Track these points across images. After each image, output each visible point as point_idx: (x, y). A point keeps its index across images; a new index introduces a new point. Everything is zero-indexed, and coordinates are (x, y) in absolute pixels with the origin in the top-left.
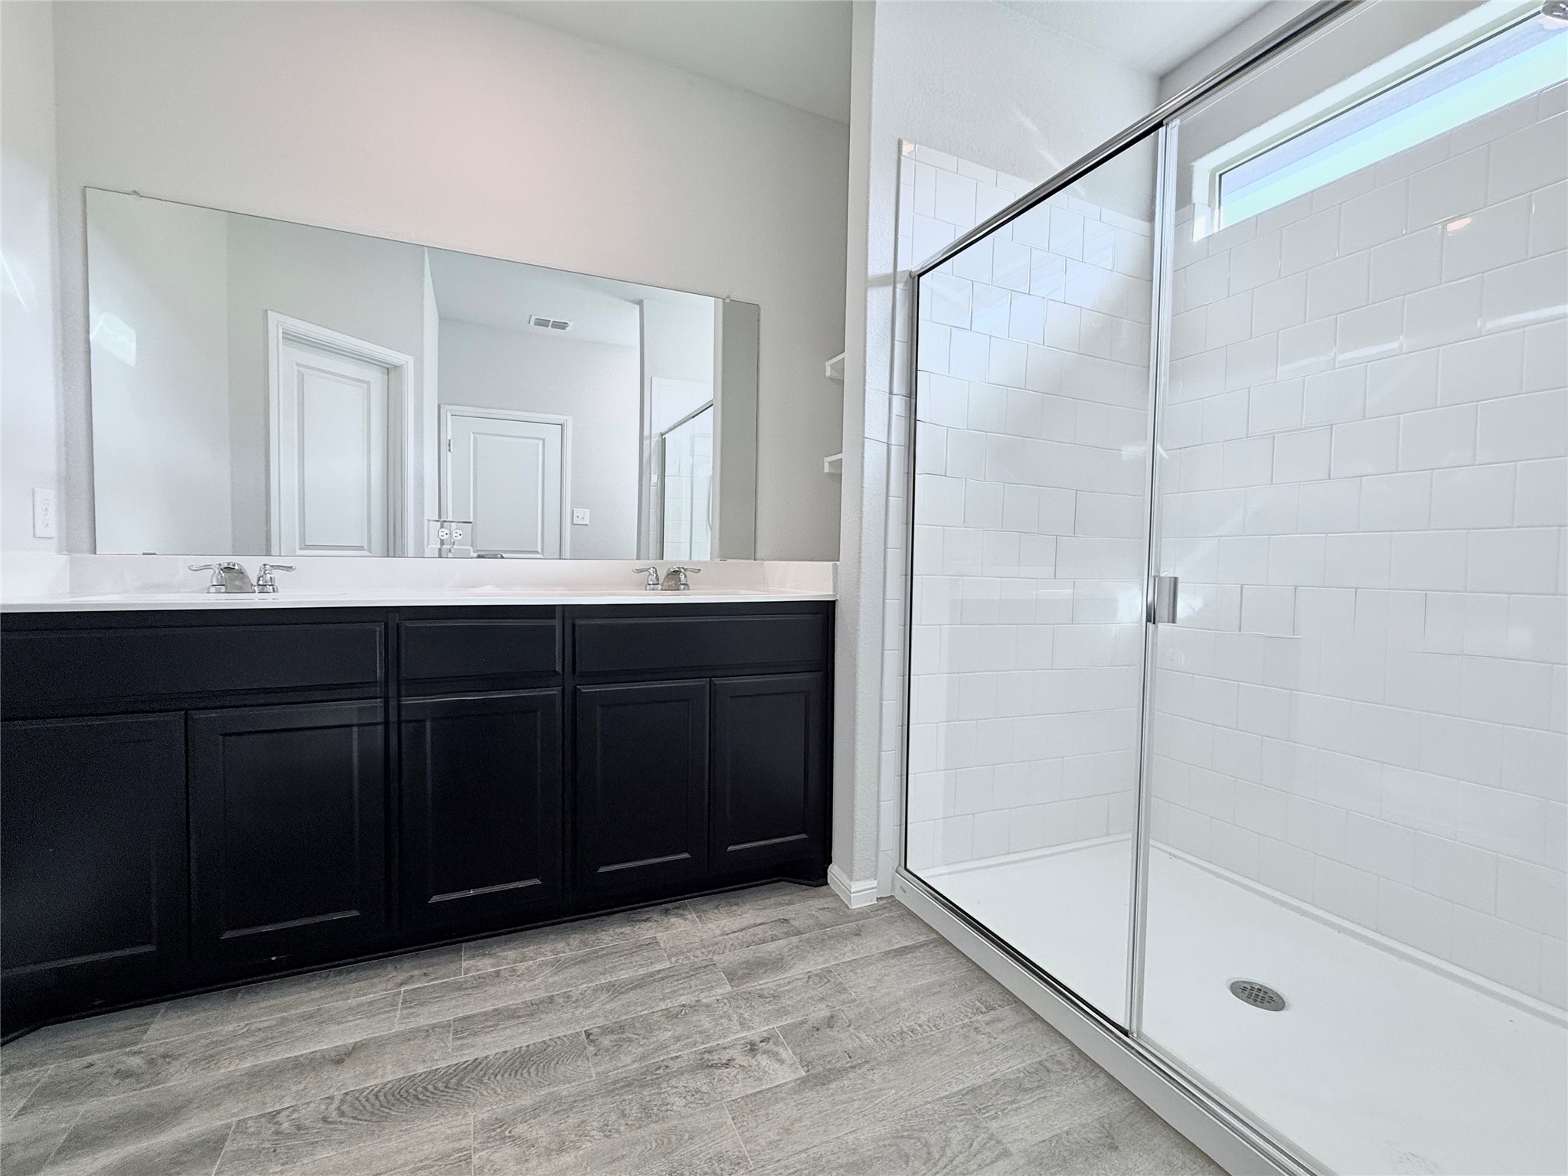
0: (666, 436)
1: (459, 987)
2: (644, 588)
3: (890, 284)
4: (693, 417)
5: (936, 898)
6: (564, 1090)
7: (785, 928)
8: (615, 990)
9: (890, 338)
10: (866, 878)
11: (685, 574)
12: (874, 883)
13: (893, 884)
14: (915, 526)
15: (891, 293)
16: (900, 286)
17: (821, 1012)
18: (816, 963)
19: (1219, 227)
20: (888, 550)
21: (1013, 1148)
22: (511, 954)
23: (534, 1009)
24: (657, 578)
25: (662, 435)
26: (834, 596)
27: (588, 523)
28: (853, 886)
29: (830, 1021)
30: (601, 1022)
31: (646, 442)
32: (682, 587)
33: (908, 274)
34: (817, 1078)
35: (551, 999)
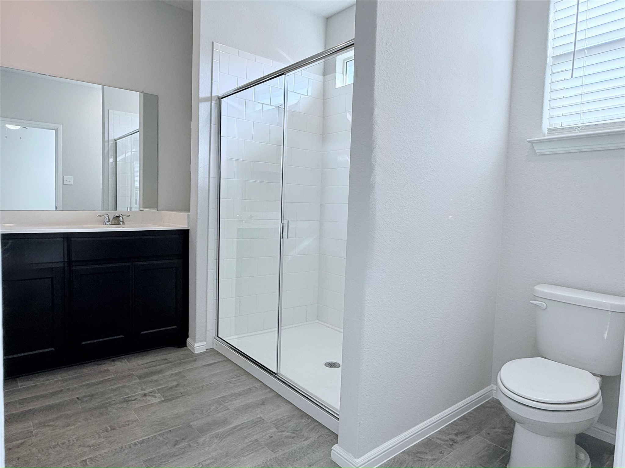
0: (117, 141)
1: (19, 390)
2: (102, 224)
3: (209, 101)
4: (131, 135)
5: (231, 348)
6: (69, 413)
7: (165, 361)
8: (89, 386)
9: (209, 122)
10: (202, 341)
11: (122, 217)
12: (205, 343)
13: (213, 343)
14: (221, 199)
15: (210, 104)
16: (213, 102)
17: (175, 383)
18: (176, 370)
19: (346, 84)
20: (209, 209)
21: (230, 408)
22: (41, 379)
23: (54, 394)
24: (109, 219)
25: (115, 140)
26: (188, 227)
27: (73, 184)
28: (195, 344)
29: (176, 386)
30: (84, 394)
31: (106, 144)
32: (121, 223)
33: (217, 97)
34: (167, 400)
35: (61, 391)
